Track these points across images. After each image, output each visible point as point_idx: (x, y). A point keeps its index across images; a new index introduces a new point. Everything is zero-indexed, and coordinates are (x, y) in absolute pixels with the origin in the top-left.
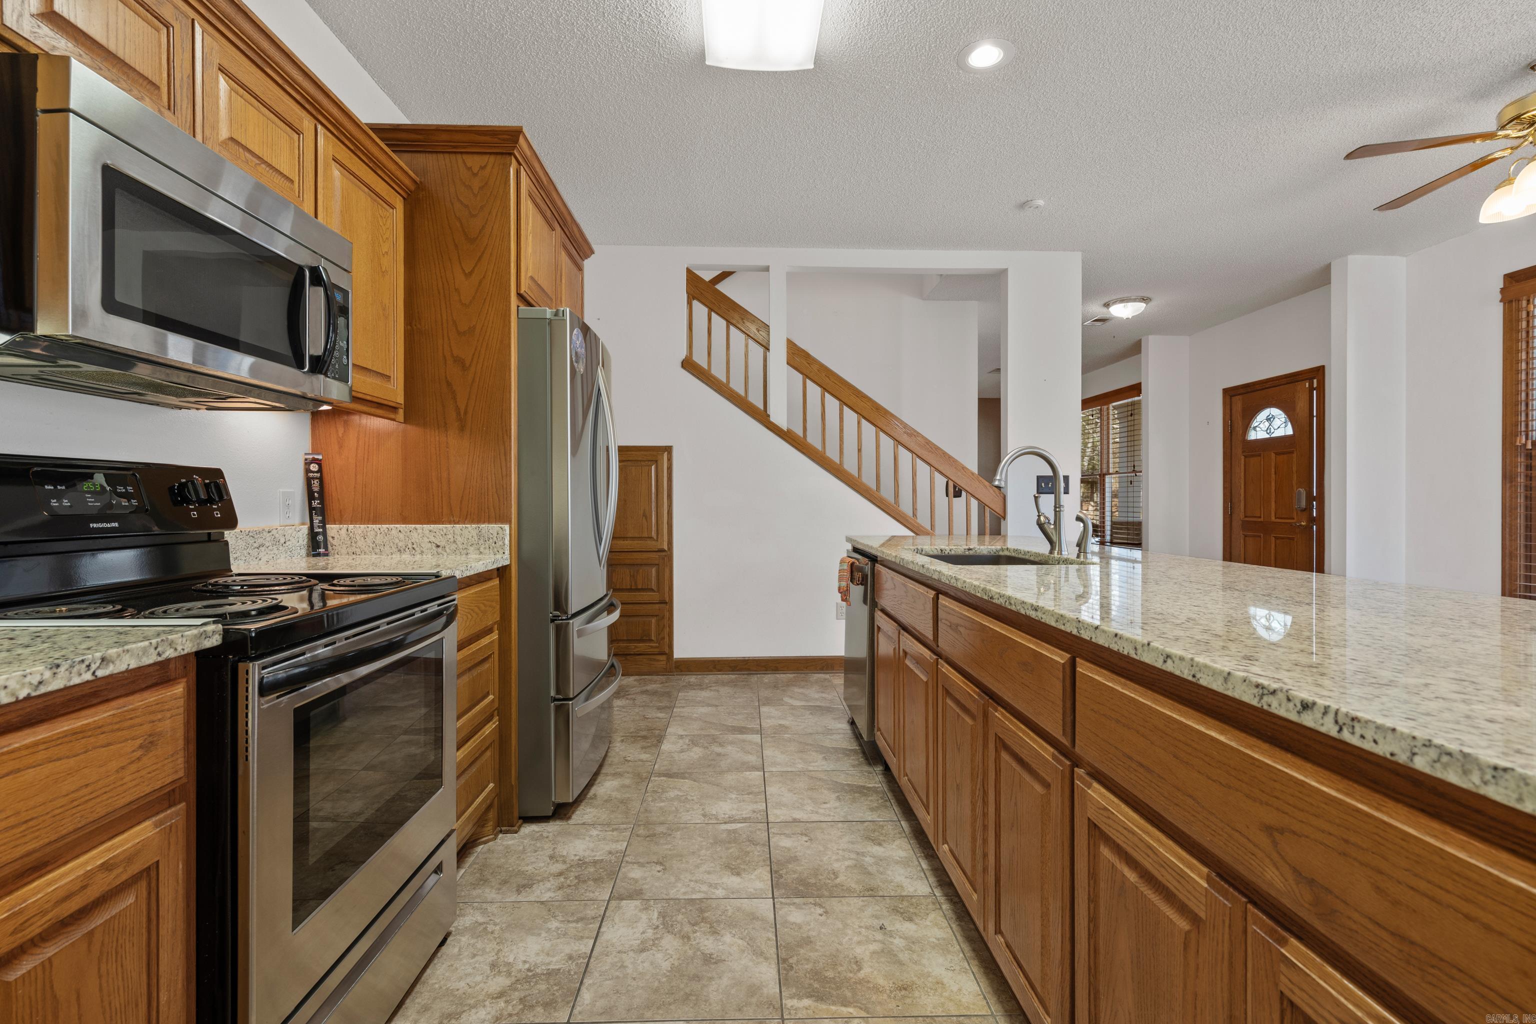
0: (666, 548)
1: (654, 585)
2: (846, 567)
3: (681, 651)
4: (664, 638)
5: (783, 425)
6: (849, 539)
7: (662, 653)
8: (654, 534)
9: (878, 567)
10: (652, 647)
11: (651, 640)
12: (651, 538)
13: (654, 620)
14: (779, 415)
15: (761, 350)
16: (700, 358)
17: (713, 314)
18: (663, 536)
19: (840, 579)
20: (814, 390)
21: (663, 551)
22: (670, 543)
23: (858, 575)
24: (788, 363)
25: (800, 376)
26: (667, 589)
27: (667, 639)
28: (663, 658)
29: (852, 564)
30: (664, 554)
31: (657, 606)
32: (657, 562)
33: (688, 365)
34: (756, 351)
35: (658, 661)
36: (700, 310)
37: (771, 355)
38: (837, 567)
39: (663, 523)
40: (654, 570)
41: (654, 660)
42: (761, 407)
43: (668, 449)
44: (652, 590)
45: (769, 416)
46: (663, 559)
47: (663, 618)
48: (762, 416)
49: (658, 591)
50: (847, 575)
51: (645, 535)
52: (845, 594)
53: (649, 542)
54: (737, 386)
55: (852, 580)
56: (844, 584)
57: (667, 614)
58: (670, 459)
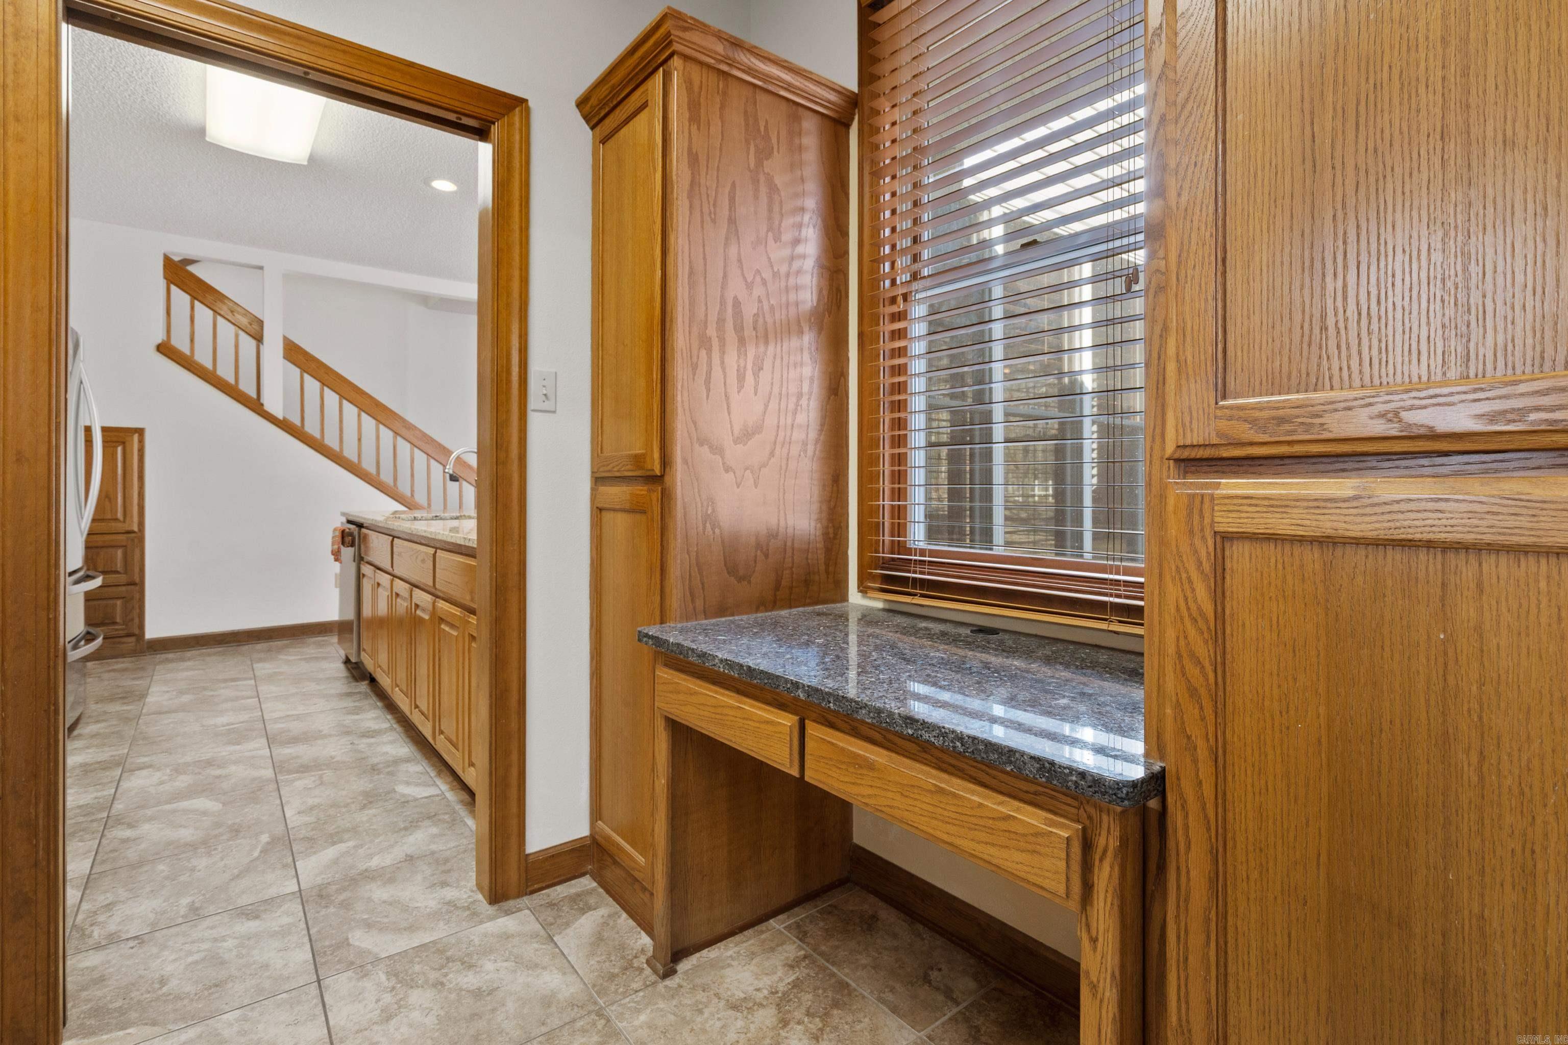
0: (136, 529)
1: (119, 566)
2: (338, 533)
3: (153, 630)
4: (132, 620)
5: (279, 414)
6: (343, 514)
7: (129, 635)
8: (120, 515)
9: (364, 530)
10: (117, 630)
11: (115, 623)
12: (116, 520)
13: (119, 602)
14: (274, 403)
15: (253, 343)
16: (181, 343)
17: (196, 303)
18: (132, 517)
19: (333, 544)
20: (312, 384)
21: (134, 532)
22: (141, 524)
23: (348, 539)
24: (284, 358)
25: (298, 371)
26: (137, 570)
27: (136, 621)
28: (133, 639)
29: (343, 532)
30: (133, 535)
31: (124, 588)
32: (124, 544)
33: (165, 349)
34: (247, 344)
35: (124, 643)
36: (181, 298)
37: (266, 349)
38: (330, 535)
39: (132, 504)
40: (120, 553)
41: (119, 643)
42: (254, 395)
43: (140, 432)
44: (117, 572)
45: (262, 405)
46: (133, 540)
47: (132, 598)
48: (255, 405)
49: (126, 573)
50: (339, 539)
51: (109, 517)
52: (337, 555)
53: (113, 524)
54: (225, 372)
55: (343, 543)
56: (336, 547)
57: (137, 596)
58: (141, 441)
